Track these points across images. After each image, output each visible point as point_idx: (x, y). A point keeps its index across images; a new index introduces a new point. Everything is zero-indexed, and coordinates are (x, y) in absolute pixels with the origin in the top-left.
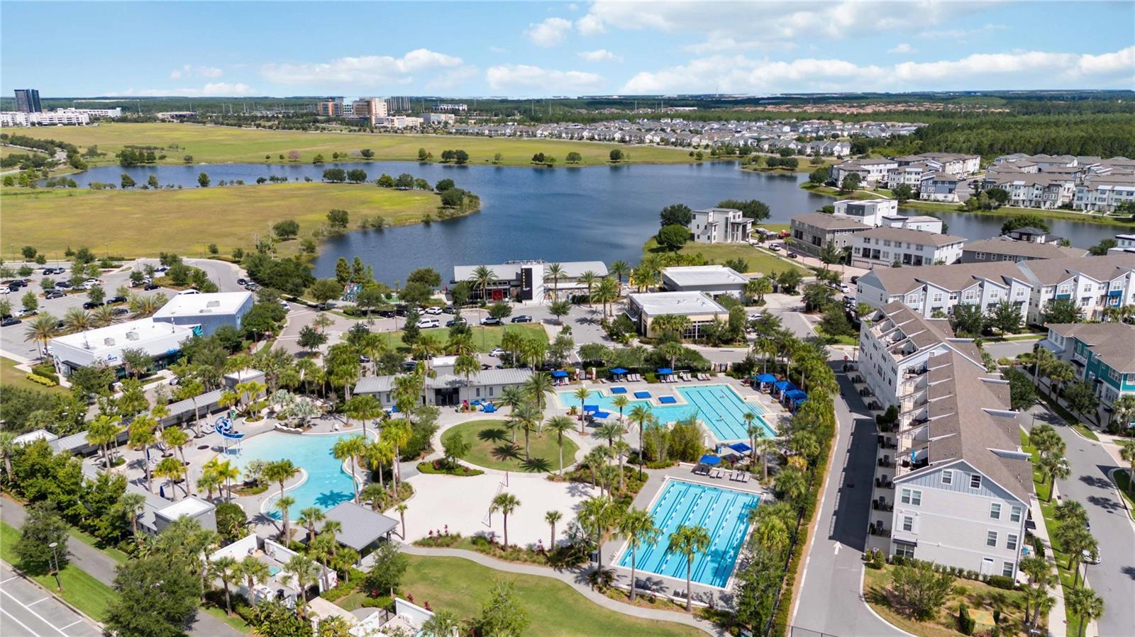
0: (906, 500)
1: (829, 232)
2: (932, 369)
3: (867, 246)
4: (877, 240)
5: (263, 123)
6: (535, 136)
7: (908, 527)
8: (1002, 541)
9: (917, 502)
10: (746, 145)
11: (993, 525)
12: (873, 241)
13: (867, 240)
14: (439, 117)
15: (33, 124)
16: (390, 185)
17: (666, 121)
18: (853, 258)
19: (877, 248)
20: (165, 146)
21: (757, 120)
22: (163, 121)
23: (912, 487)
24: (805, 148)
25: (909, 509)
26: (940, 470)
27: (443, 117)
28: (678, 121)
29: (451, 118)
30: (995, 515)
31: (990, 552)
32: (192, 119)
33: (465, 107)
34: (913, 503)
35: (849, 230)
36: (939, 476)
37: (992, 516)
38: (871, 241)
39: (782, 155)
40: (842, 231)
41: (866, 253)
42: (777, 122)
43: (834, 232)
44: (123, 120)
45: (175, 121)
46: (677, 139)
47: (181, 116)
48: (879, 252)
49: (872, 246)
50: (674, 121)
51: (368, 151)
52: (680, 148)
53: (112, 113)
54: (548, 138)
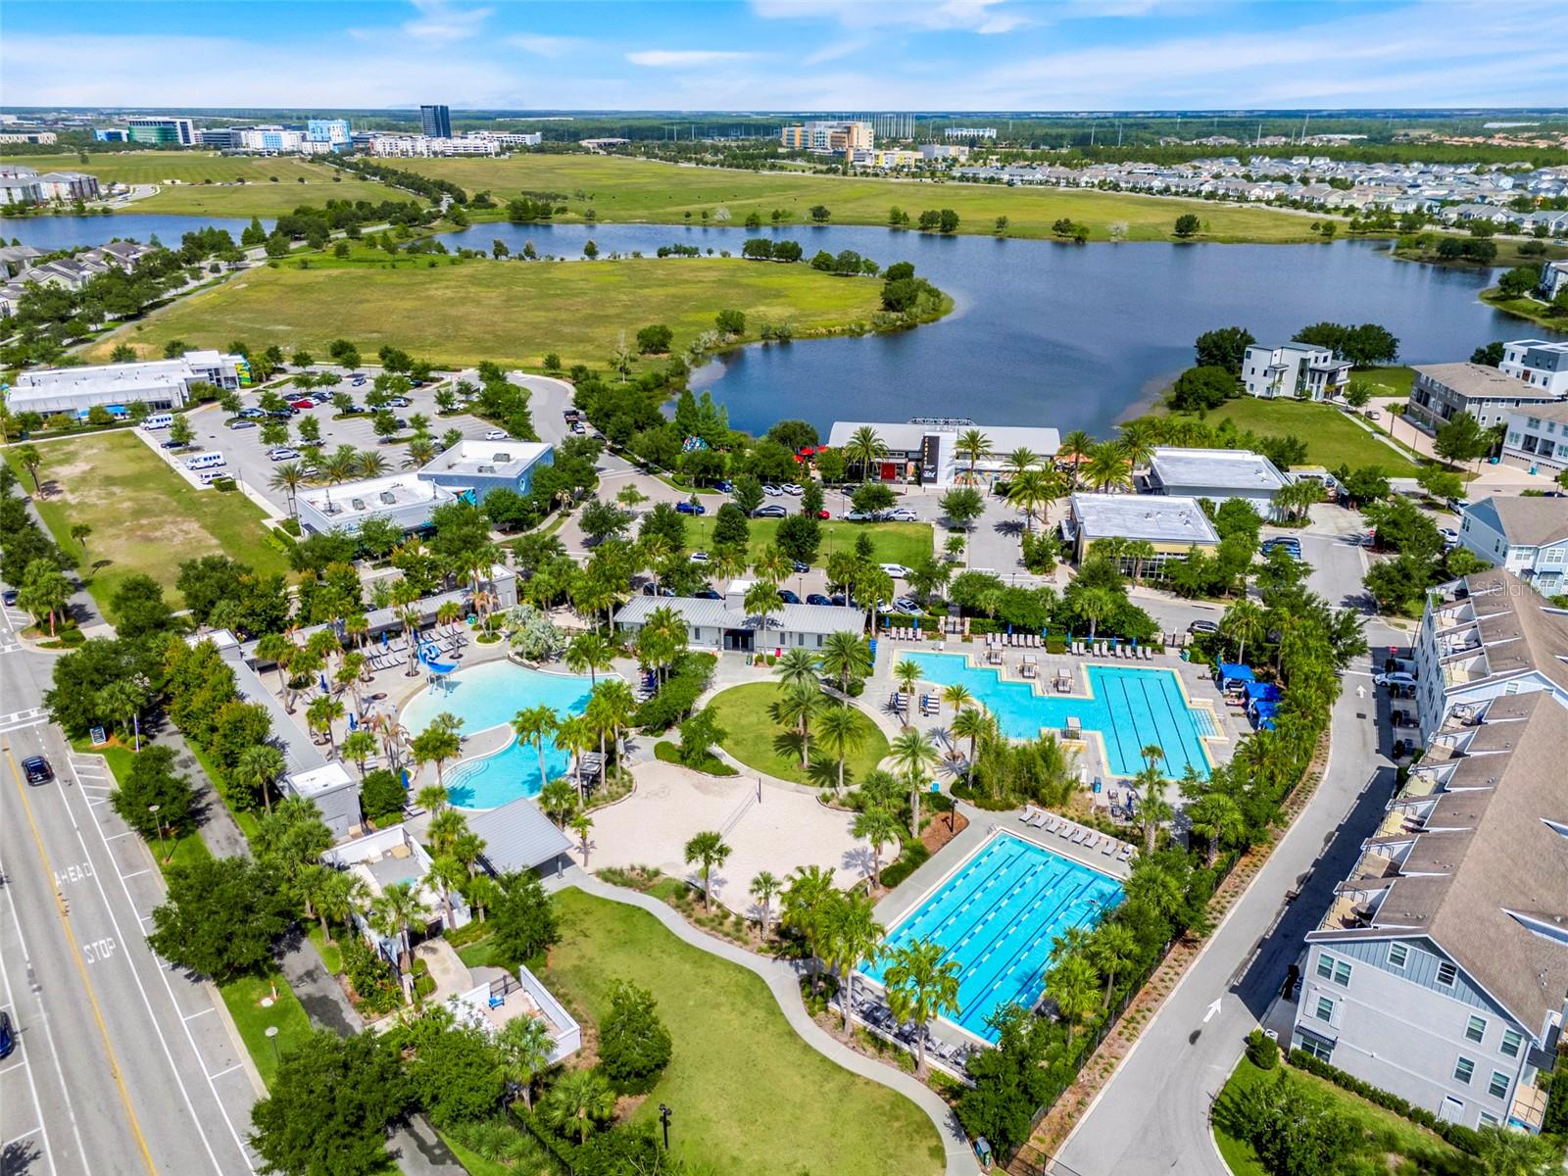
0: (1325, 972)
1: (1472, 400)
2: (1491, 722)
3: (1532, 432)
4: (1552, 425)
5: (708, 157)
6: (1078, 185)
7: (1324, 1014)
8: (1481, 1078)
9: (1343, 979)
10: (1418, 210)
11: (1470, 1049)
12: (1544, 426)
13: (1534, 422)
14: (947, 151)
15: (435, 154)
16: (828, 268)
17: (1301, 161)
18: (1504, 451)
19: (1549, 437)
20: (570, 193)
21: (1458, 163)
22: (587, 151)
23: (1338, 955)
24: (1522, 221)
25: (1327, 987)
26: (1388, 941)
27: (952, 151)
28: (1322, 162)
29: (962, 153)
30: (1475, 1035)
31: (1458, 1088)
32: (622, 150)
33: (993, 133)
34: (1336, 979)
35: (1510, 400)
36: (1385, 951)
37: (1468, 1035)
38: (1542, 424)
39: (1474, 234)
40: (1495, 400)
41: (1529, 444)
42: (1494, 168)
43: (1481, 401)
44: (540, 150)
45: (602, 152)
46: (1303, 197)
47: (610, 144)
48: (1553, 444)
49: (1542, 433)
50: (1314, 163)
51: (821, 208)
52: (1303, 212)
53: (529, 140)
54: (1096, 190)
